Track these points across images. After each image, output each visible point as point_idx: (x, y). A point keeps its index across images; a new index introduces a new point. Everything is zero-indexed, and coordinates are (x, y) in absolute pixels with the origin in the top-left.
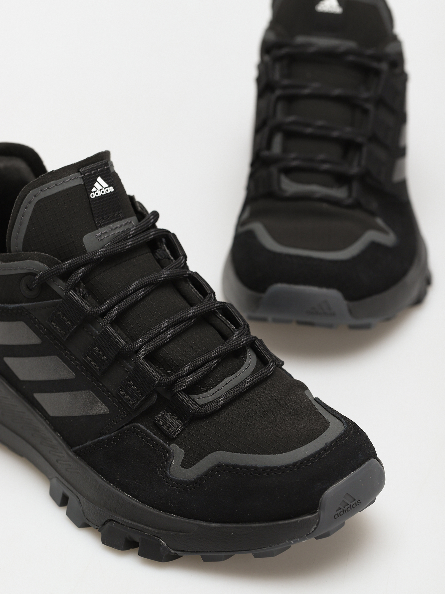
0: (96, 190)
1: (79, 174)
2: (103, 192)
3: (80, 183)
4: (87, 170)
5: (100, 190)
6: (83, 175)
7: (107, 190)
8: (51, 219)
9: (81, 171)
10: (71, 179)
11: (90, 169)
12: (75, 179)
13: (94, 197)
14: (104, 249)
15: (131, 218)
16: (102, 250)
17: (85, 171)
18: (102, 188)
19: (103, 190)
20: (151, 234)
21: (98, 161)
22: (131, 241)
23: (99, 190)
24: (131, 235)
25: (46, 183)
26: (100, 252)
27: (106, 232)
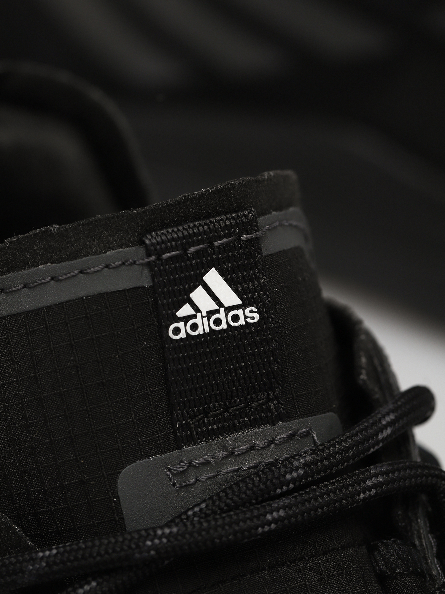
0: (192, 312)
1: (141, 251)
2: (218, 322)
3: (139, 284)
4: (173, 239)
5: (210, 313)
6: (153, 258)
7: (236, 318)
8: (22, 393)
9: (147, 242)
10: (107, 266)
11: (184, 237)
12: (123, 267)
13: (183, 335)
14: (175, 530)
15: (310, 420)
16: (167, 531)
17: (163, 242)
18: (215, 307)
19: (222, 315)
20: (369, 483)
21: (218, 214)
22: (284, 507)
23: (205, 314)
24: (288, 483)
25: (24, 268)
26: (160, 538)
27: (206, 463)
